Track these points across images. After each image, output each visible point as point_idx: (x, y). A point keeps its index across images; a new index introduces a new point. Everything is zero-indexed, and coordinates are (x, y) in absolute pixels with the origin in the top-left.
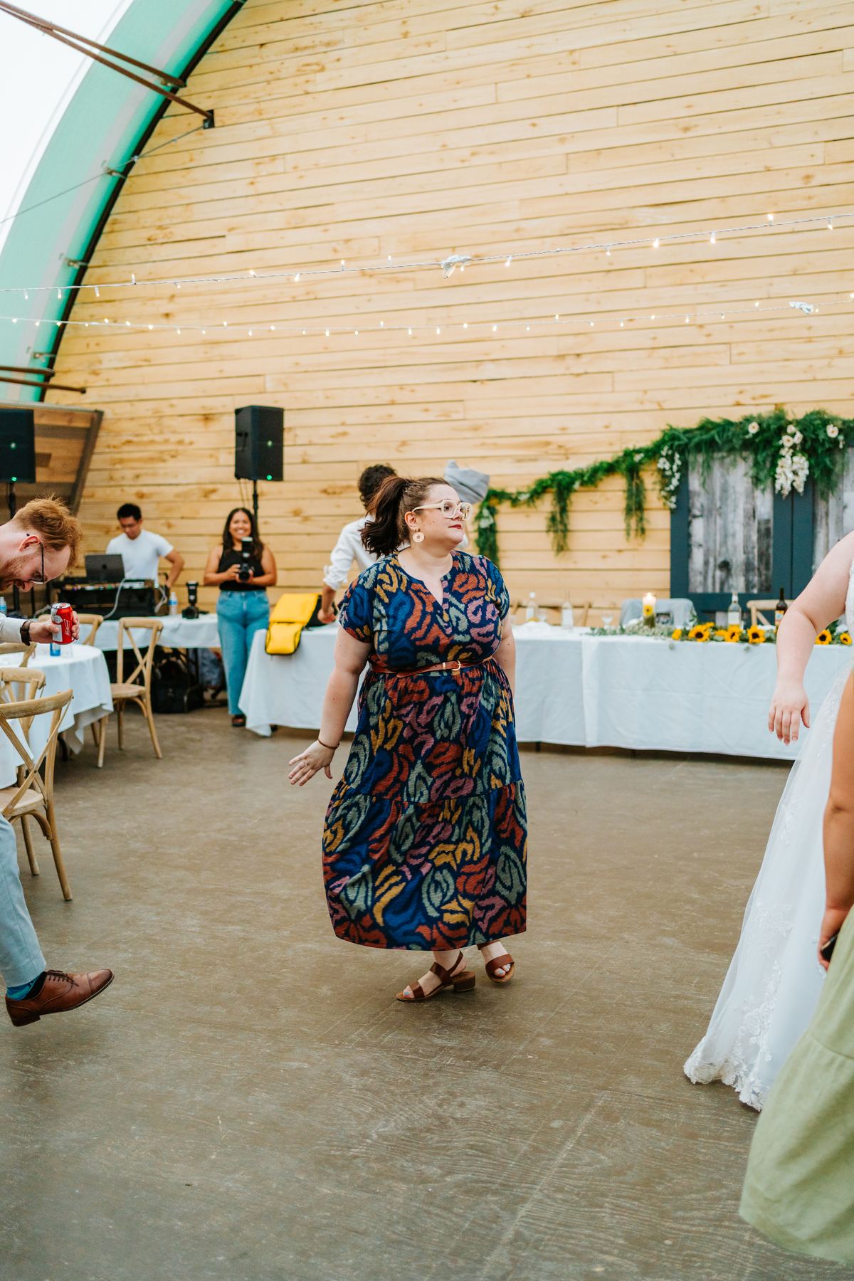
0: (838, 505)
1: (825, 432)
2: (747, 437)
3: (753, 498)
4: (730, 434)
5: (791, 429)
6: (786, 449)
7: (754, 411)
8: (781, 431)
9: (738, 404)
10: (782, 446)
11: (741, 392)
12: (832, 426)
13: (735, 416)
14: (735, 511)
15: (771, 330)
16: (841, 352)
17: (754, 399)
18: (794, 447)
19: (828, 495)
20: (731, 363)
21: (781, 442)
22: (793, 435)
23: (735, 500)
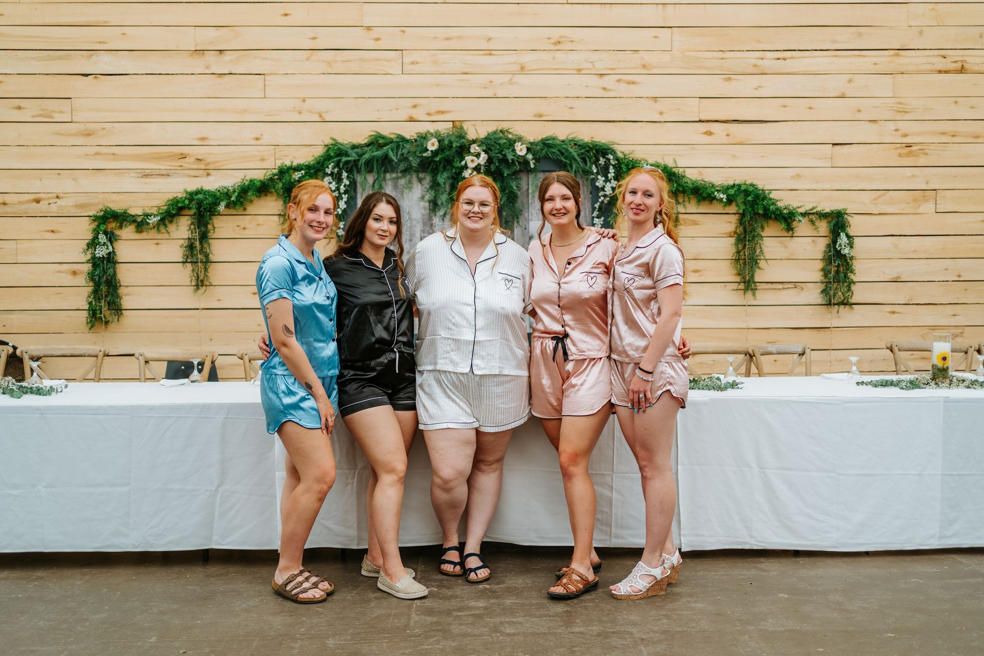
0: (523, 235)
1: (514, 150)
2: (425, 155)
3: (432, 225)
4: (405, 151)
5: (474, 148)
6: (470, 171)
7: (432, 127)
8: (463, 150)
9: (412, 120)
10: (466, 167)
11: (415, 106)
12: (520, 143)
13: (410, 132)
14: (411, 240)
15: (448, 39)
16: (522, 68)
17: (428, 114)
18: (477, 169)
19: (513, 224)
20: (402, 73)
21: (463, 163)
22: (478, 155)
23: (411, 227)
